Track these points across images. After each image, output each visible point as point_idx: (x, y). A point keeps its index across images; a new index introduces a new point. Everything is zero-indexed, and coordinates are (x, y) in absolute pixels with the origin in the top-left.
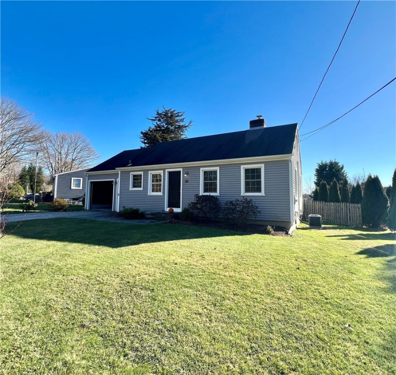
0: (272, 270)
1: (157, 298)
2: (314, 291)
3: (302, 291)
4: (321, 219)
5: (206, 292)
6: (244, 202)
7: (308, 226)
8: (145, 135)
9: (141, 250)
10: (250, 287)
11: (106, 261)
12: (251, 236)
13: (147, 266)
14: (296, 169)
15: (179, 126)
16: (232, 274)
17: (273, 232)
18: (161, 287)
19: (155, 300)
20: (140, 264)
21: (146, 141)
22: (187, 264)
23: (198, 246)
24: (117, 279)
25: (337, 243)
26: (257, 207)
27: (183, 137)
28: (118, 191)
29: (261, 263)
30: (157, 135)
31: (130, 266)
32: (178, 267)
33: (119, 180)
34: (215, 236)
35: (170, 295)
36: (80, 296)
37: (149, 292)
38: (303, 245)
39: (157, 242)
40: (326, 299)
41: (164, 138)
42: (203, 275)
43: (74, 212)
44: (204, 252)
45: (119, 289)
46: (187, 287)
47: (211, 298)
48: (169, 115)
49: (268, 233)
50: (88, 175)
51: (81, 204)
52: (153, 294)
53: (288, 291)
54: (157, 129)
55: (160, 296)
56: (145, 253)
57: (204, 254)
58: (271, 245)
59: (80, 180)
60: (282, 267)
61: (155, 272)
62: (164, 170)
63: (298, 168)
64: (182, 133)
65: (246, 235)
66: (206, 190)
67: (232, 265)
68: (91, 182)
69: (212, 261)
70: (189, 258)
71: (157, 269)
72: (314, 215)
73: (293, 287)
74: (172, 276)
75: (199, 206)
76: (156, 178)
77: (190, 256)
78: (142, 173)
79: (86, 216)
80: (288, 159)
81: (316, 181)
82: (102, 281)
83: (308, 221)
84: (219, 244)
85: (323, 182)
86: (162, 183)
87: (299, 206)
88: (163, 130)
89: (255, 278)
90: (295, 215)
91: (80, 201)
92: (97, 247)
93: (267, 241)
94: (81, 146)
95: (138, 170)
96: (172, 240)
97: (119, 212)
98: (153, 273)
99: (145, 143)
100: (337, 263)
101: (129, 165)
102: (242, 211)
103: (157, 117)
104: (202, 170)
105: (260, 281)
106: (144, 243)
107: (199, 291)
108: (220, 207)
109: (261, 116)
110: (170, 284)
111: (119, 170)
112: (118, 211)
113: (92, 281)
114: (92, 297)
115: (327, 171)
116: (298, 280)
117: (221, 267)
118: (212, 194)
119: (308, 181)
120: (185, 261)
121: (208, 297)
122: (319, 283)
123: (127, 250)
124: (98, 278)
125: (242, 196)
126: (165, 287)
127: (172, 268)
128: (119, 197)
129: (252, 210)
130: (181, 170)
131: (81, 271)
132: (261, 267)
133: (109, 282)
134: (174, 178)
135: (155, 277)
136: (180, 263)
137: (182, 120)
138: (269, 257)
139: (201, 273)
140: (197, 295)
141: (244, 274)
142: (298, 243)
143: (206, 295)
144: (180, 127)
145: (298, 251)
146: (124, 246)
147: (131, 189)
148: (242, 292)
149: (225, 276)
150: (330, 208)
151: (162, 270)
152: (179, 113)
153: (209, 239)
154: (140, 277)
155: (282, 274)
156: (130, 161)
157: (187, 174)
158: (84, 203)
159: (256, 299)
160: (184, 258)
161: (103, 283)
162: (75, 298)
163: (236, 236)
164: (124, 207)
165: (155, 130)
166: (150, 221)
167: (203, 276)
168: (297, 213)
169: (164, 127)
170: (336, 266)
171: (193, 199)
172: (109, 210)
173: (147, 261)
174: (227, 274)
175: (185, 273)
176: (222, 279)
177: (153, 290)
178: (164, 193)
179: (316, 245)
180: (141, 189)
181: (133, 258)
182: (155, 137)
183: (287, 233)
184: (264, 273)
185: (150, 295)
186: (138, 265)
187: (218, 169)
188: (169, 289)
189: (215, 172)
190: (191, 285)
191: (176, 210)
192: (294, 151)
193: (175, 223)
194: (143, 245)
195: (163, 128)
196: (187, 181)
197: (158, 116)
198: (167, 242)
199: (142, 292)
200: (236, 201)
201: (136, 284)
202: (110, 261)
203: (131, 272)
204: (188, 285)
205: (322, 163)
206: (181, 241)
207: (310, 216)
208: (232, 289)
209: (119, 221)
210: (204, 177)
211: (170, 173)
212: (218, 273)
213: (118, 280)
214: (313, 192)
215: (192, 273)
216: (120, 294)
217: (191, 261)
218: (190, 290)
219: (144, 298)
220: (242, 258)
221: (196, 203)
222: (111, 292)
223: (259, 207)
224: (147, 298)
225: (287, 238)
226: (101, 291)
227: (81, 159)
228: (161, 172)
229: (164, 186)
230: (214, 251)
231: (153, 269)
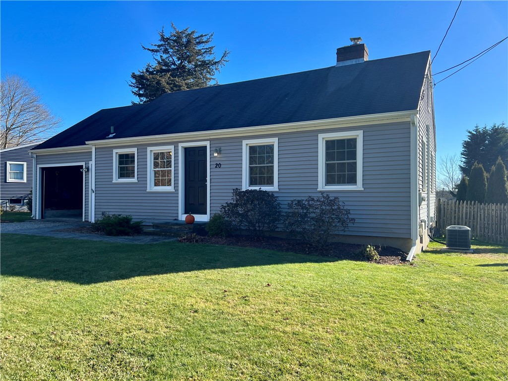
0: (372, 323)
1: (159, 370)
2: (451, 360)
3: (428, 359)
4: (470, 233)
5: (249, 360)
6: (323, 202)
7: (445, 247)
8: (140, 80)
9: (132, 288)
10: (330, 352)
11: (68, 307)
12: (336, 263)
13: (143, 316)
14: (425, 140)
15: (204, 62)
16: (298, 328)
17: (377, 257)
18: (166, 351)
19: (156, 374)
20: (129, 312)
21: (141, 92)
22: (216, 312)
23: (238, 281)
24: (88, 337)
25: (500, 277)
26: (348, 212)
27: (211, 83)
28: (92, 185)
29: (353, 311)
30: (163, 82)
31: (112, 316)
32: (199, 316)
33: (92, 164)
34: (270, 264)
35: (184, 365)
36: (21, 366)
37: (146, 360)
38: (433, 281)
39: (162, 274)
40: (473, 374)
41: (175, 86)
42: (244, 330)
43: (13, 224)
44: (247, 291)
45: (90, 355)
46: (214, 351)
47: (257, 370)
48: (184, 40)
49: (368, 258)
50: (35, 156)
51: (25, 209)
52: (153, 362)
53: (401, 360)
54: (161, 69)
55: (165, 366)
56: (140, 293)
57: (249, 295)
58: (372, 279)
59: (23, 165)
60: (391, 318)
61: (157, 325)
62: (176, 144)
63: (428, 139)
64: (208, 76)
65: (326, 261)
66: (252, 182)
67: (299, 315)
68: (43, 169)
69: (262, 307)
70: (221, 302)
71: (160, 320)
72: (457, 227)
73: (410, 353)
74: (188, 333)
75: (240, 210)
76: (162, 160)
77: (222, 298)
78: (134, 150)
79: (35, 230)
80: (409, 120)
81: (462, 165)
82: (60, 341)
83: (444, 239)
84: (276, 277)
85: (476, 165)
86: (172, 169)
87: (428, 211)
88: (174, 69)
89: (341, 337)
90: (421, 226)
91: (23, 205)
92: (52, 283)
93: (366, 273)
94: (22, 102)
95: (126, 145)
96: (190, 271)
97: (96, 223)
98: (154, 327)
99: (140, 95)
100: (498, 312)
101: (111, 136)
102: (319, 220)
103: (161, 45)
104: (246, 144)
105: (350, 342)
106: (139, 275)
107: (237, 358)
108: (279, 212)
109: (359, 38)
110: (184, 346)
111: (92, 146)
112: (93, 221)
113: (42, 342)
114: (42, 368)
115: (486, 146)
116: (421, 341)
117: (278, 317)
118: (265, 188)
119: (449, 165)
120: (212, 307)
121: (253, 369)
122: (461, 346)
123: (107, 288)
124: (53, 337)
125: (320, 192)
126: (175, 351)
127: (190, 319)
128: (93, 194)
129: (338, 217)
130: (207, 144)
131: (22, 325)
132: (352, 317)
133: (72, 343)
134: (195, 158)
135: (157, 334)
136: (203, 310)
137: (209, 51)
138: (368, 300)
139: (241, 328)
140: (231, 365)
141: (321, 329)
142: (425, 276)
143: (249, 365)
144: (205, 65)
145: (422, 290)
146: (102, 281)
147: (116, 179)
148: (315, 360)
149: (284, 332)
150: (488, 214)
151: (170, 322)
152: (202, 36)
153: (258, 268)
154: (130, 335)
155: (391, 331)
156: (112, 128)
157: (219, 151)
158: (30, 208)
159: (341, 373)
160: (211, 301)
161: (61, 345)
162: (11, 369)
163: (308, 264)
164: (103, 214)
165: (158, 71)
166: (151, 237)
167: (244, 333)
168: (425, 222)
169: (174, 64)
170: (495, 318)
171: (230, 198)
172: (77, 220)
173: (144, 307)
174: (288, 329)
175: (212, 327)
176: (278, 337)
177: (152, 356)
178: (176, 187)
179: (457, 280)
180: (135, 180)
181: (118, 302)
182: (158, 83)
183: (404, 260)
184: (356, 328)
185: (147, 365)
186: (126, 314)
187: (275, 141)
188: (182, 355)
189: (271, 147)
190: (222, 347)
191: (199, 218)
192: (421, 104)
193: (197, 241)
194: (137, 279)
195: (173, 66)
196: (218, 165)
197: (162, 43)
198: (181, 274)
199: (131, 359)
200: (309, 201)
201: (121, 346)
202: (76, 307)
203: (114, 326)
204: (217, 348)
205: (476, 131)
206: (206, 271)
207: (448, 228)
208: (297, 355)
209: (96, 238)
210: (250, 158)
211: (187, 150)
212: (272, 327)
213: (89, 339)
214: (458, 186)
215: (225, 328)
216: (92, 362)
217: (224, 306)
218: (220, 357)
219: (135, 370)
220: (317, 301)
221: (236, 205)
222: (76, 359)
223: (351, 211)
224: (141, 369)
225: (405, 267)
226: (58, 359)
227: (23, 128)
228: (171, 148)
229: (176, 173)
230: (267, 289)
231: (153, 321)
